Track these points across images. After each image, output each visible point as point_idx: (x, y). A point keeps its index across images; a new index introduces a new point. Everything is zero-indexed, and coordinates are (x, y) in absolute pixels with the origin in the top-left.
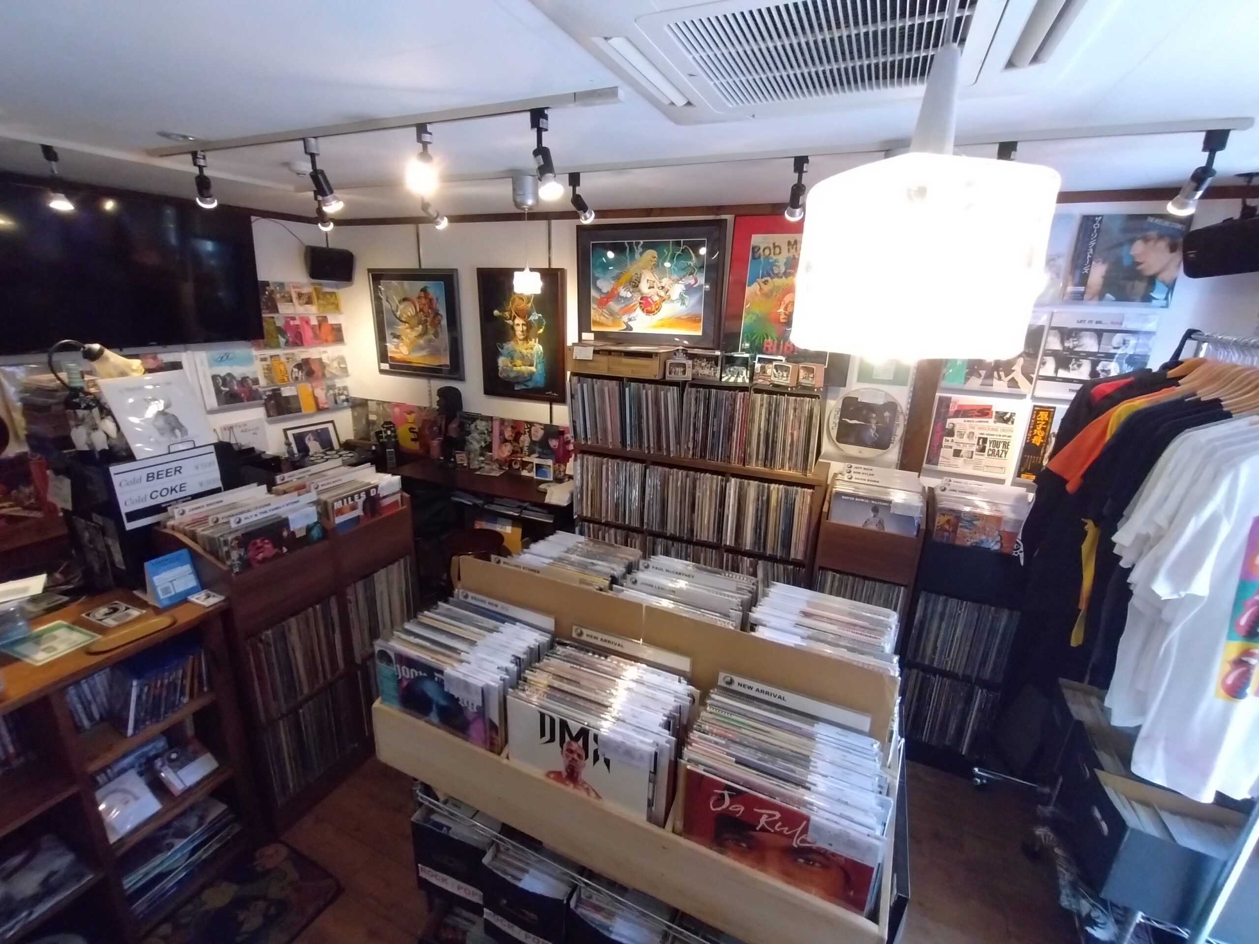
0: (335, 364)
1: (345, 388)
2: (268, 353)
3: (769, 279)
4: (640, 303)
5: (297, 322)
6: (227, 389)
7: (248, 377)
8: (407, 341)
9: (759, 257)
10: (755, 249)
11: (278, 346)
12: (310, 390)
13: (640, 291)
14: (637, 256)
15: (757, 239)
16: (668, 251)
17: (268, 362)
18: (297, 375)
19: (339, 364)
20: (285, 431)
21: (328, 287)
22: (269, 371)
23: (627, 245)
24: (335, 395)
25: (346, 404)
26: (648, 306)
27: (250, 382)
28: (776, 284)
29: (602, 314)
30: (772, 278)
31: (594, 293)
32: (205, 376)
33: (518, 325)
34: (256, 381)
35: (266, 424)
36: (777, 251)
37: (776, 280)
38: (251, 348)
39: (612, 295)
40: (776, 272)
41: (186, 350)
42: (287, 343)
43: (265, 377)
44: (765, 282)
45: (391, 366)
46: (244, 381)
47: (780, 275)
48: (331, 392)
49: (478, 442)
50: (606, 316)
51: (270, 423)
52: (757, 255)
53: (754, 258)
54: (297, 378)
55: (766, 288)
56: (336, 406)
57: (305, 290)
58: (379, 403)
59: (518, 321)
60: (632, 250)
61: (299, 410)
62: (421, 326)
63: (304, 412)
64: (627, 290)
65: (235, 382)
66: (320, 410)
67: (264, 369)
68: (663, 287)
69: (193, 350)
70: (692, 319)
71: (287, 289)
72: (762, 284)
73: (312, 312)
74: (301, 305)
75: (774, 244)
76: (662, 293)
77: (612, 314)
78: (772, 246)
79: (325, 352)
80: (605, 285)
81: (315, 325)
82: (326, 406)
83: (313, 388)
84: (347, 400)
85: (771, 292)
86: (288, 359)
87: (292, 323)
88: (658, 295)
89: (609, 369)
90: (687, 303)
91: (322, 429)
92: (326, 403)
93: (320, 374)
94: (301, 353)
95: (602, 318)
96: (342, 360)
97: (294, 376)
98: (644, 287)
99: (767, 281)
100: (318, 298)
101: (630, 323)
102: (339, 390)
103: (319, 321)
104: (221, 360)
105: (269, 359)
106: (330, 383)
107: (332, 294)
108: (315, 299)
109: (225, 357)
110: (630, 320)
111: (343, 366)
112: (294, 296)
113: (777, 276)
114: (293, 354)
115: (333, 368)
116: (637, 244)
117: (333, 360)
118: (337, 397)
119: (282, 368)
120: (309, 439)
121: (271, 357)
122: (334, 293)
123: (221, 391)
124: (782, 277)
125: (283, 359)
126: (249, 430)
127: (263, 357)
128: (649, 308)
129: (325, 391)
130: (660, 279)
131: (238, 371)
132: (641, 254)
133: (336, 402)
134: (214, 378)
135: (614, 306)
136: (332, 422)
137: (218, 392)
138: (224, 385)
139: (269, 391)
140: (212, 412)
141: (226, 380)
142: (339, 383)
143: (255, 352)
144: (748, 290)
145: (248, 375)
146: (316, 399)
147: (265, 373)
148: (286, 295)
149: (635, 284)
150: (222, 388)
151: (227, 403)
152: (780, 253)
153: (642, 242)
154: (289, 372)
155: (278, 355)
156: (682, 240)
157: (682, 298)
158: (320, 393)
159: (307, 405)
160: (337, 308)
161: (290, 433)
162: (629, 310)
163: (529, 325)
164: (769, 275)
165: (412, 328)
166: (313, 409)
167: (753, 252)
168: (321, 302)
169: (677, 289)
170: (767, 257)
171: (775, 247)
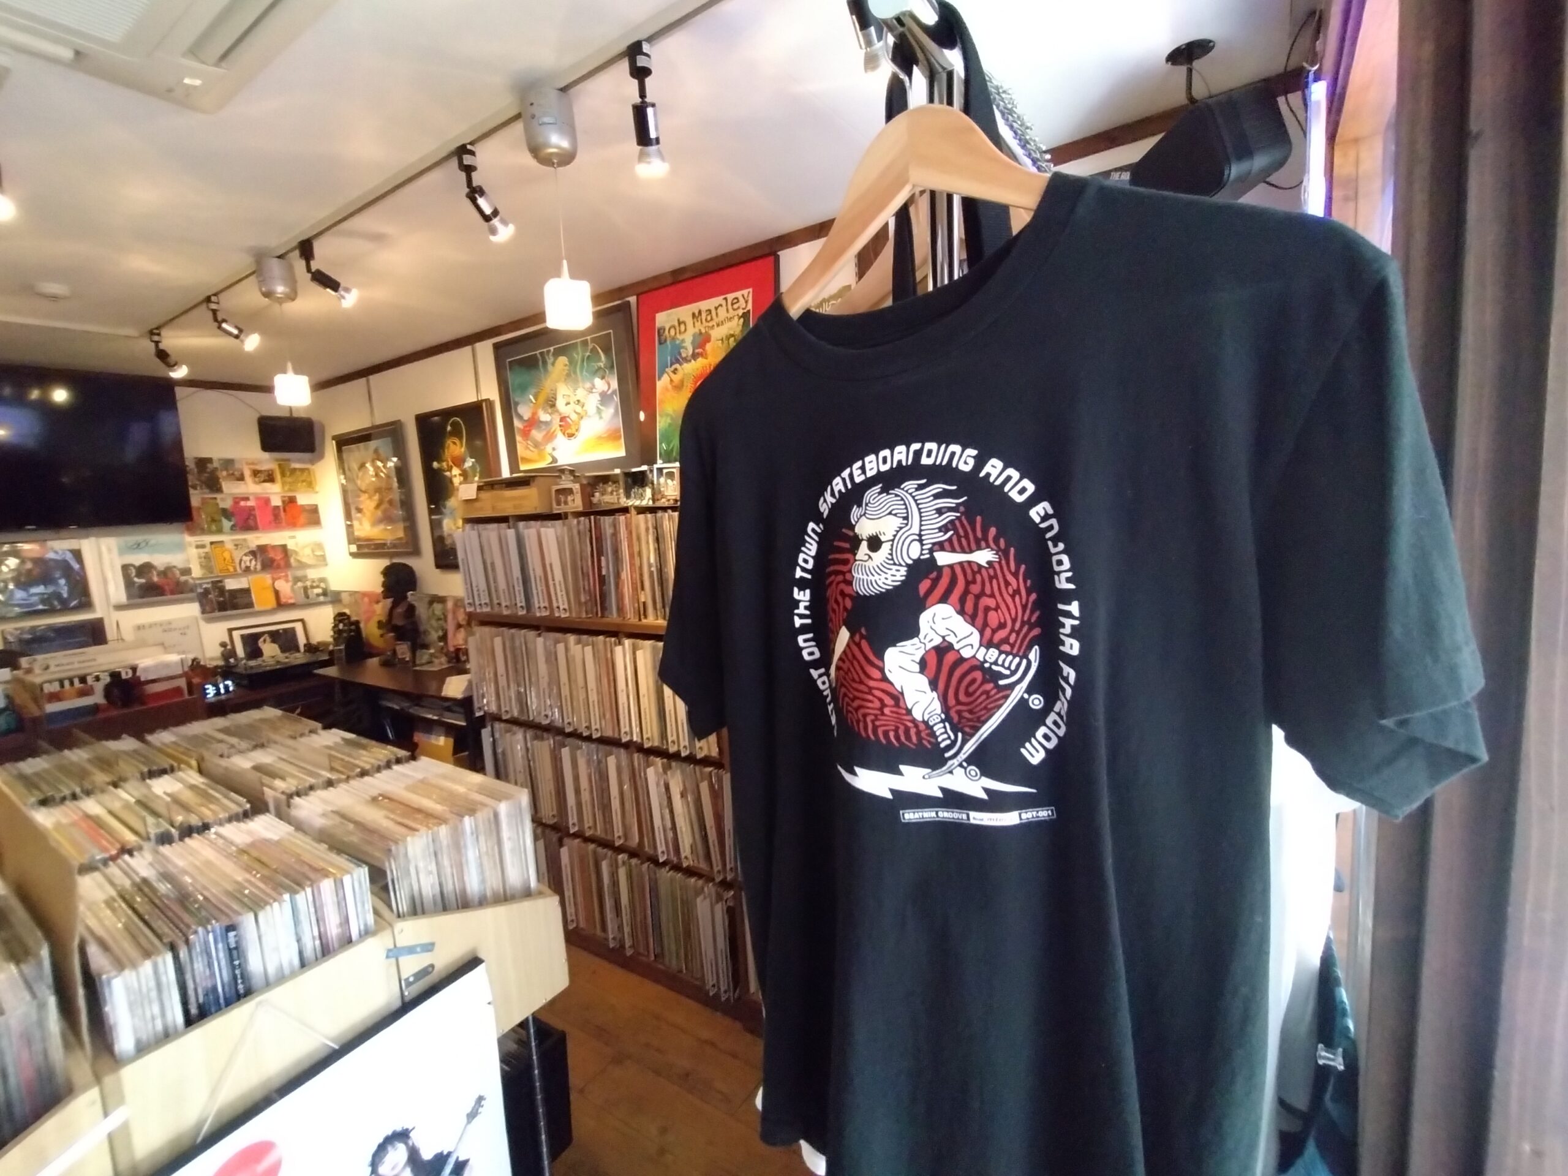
0: (308, 551)
1: (323, 580)
2: (207, 539)
3: (677, 366)
4: (560, 426)
5: (250, 503)
6: (143, 581)
7: (175, 567)
8: (368, 514)
9: (665, 341)
10: (661, 331)
11: (220, 531)
12: (270, 581)
13: (557, 411)
14: (550, 367)
15: (663, 319)
16: (578, 354)
17: (207, 550)
18: (248, 564)
19: (313, 551)
20: (230, 631)
21: (296, 461)
22: (207, 561)
23: (539, 356)
24: (305, 589)
25: (322, 599)
26: (568, 428)
27: (178, 572)
28: (686, 371)
29: (527, 448)
30: (681, 364)
31: (517, 424)
32: (112, 566)
33: (455, 476)
34: (187, 571)
35: (202, 623)
36: (682, 327)
37: (685, 365)
38: (182, 532)
39: (533, 422)
40: (684, 355)
41: (87, 537)
42: (233, 528)
43: (201, 565)
44: (675, 371)
45: (359, 547)
46: (166, 572)
47: (688, 359)
48: (300, 584)
49: (437, 631)
50: (531, 448)
51: (209, 621)
52: (663, 338)
53: (660, 343)
54: (247, 569)
55: (676, 378)
56: (309, 603)
57: (265, 467)
58: (352, 594)
59: (456, 471)
60: (545, 363)
61: (250, 605)
62: (377, 494)
63: (257, 608)
64: (546, 412)
65: (155, 573)
66: (281, 605)
67: (200, 558)
68: (578, 401)
69: (97, 536)
70: (612, 436)
71: (237, 466)
72: (672, 374)
73: (275, 493)
74: (256, 483)
75: (679, 320)
76: (578, 409)
77: (537, 445)
78: (676, 324)
79: (294, 537)
80: (525, 411)
81: (278, 507)
82: (292, 601)
83: (274, 580)
84: (325, 593)
85: (682, 382)
86: (236, 545)
87: (242, 503)
88: (575, 412)
89: (494, 508)
90: (603, 415)
91: (285, 630)
92: (291, 598)
93: (282, 563)
94: (256, 539)
95: (528, 452)
96: (319, 546)
97: (243, 565)
98: (560, 404)
99: (676, 369)
100: (283, 475)
101: (555, 454)
102: (313, 582)
103: (283, 502)
104: (138, 547)
105: (208, 545)
106: (299, 573)
107: (302, 470)
108: (278, 476)
109: (143, 545)
110: (554, 449)
111: (319, 553)
112: (247, 473)
113: (686, 360)
114: (245, 540)
115: (305, 555)
116: (549, 352)
117: (304, 547)
118: (309, 591)
119: (227, 555)
120: (265, 641)
121: (212, 543)
122: (308, 469)
123: (134, 583)
124: (690, 361)
125: (229, 546)
126: (175, 629)
127: (199, 543)
128: (569, 431)
129: (290, 584)
130: (575, 390)
131: (160, 560)
132: (553, 364)
133: (307, 597)
134: (125, 568)
135: (537, 434)
136: (302, 620)
137: (129, 584)
138: (139, 575)
139: (208, 583)
140: (119, 607)
141: (144, 569)
142: (312, 574)
143: (189, 539)
144: (660, 385)
145: (174, 564)
146: (277, 593)
147: (200, 563)
148: (236, 473)
149: (551, 403)
150: (136, 580)
151: (142, 597)
152: (685, 330)
153: (552, 349)
154: (237, 561)
155: (222, 542)
156: (589, 338)
157: (599, 411)
158: (281, 585)
159: (262, 599)
160: (310, 485)
161: (236, 635)
162: (550, 437)
163: (465, 474)
164: (678, 361)
165: (370, 498)
166: (272, 603)
167: (659, 335)
168: (289, 480)
169: (593, 401)
170: (674, 339)
171: (680, 323)
